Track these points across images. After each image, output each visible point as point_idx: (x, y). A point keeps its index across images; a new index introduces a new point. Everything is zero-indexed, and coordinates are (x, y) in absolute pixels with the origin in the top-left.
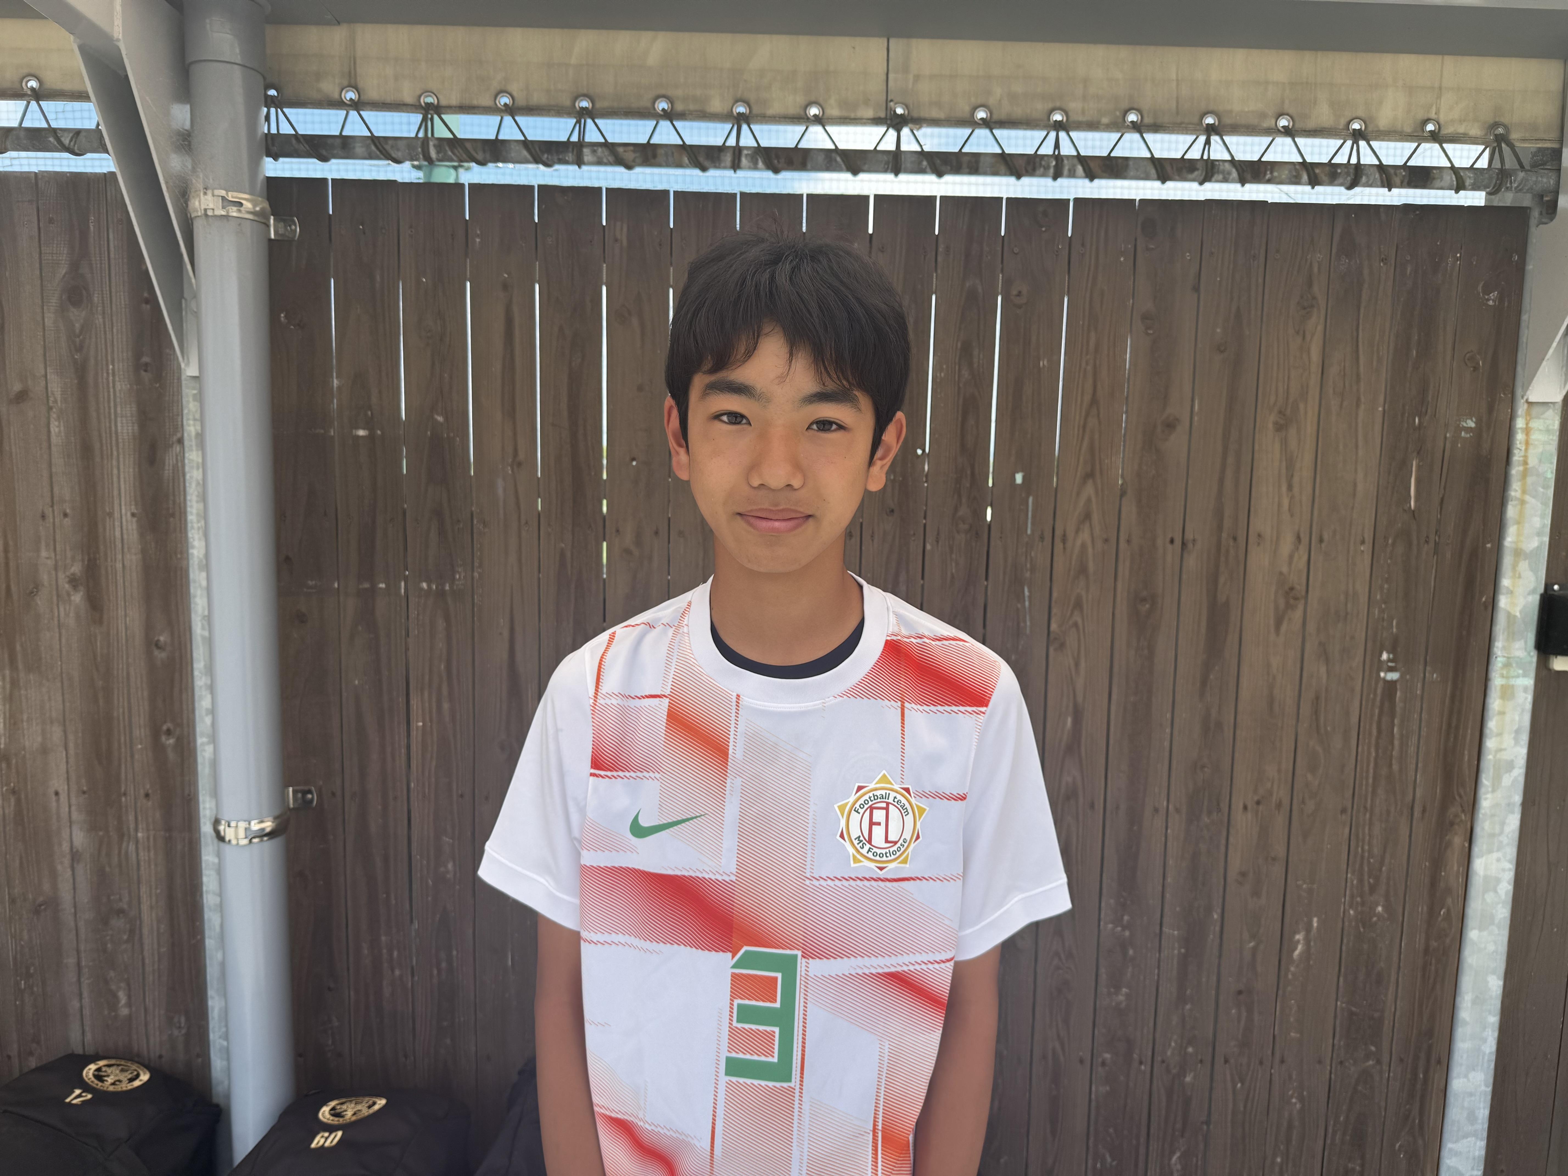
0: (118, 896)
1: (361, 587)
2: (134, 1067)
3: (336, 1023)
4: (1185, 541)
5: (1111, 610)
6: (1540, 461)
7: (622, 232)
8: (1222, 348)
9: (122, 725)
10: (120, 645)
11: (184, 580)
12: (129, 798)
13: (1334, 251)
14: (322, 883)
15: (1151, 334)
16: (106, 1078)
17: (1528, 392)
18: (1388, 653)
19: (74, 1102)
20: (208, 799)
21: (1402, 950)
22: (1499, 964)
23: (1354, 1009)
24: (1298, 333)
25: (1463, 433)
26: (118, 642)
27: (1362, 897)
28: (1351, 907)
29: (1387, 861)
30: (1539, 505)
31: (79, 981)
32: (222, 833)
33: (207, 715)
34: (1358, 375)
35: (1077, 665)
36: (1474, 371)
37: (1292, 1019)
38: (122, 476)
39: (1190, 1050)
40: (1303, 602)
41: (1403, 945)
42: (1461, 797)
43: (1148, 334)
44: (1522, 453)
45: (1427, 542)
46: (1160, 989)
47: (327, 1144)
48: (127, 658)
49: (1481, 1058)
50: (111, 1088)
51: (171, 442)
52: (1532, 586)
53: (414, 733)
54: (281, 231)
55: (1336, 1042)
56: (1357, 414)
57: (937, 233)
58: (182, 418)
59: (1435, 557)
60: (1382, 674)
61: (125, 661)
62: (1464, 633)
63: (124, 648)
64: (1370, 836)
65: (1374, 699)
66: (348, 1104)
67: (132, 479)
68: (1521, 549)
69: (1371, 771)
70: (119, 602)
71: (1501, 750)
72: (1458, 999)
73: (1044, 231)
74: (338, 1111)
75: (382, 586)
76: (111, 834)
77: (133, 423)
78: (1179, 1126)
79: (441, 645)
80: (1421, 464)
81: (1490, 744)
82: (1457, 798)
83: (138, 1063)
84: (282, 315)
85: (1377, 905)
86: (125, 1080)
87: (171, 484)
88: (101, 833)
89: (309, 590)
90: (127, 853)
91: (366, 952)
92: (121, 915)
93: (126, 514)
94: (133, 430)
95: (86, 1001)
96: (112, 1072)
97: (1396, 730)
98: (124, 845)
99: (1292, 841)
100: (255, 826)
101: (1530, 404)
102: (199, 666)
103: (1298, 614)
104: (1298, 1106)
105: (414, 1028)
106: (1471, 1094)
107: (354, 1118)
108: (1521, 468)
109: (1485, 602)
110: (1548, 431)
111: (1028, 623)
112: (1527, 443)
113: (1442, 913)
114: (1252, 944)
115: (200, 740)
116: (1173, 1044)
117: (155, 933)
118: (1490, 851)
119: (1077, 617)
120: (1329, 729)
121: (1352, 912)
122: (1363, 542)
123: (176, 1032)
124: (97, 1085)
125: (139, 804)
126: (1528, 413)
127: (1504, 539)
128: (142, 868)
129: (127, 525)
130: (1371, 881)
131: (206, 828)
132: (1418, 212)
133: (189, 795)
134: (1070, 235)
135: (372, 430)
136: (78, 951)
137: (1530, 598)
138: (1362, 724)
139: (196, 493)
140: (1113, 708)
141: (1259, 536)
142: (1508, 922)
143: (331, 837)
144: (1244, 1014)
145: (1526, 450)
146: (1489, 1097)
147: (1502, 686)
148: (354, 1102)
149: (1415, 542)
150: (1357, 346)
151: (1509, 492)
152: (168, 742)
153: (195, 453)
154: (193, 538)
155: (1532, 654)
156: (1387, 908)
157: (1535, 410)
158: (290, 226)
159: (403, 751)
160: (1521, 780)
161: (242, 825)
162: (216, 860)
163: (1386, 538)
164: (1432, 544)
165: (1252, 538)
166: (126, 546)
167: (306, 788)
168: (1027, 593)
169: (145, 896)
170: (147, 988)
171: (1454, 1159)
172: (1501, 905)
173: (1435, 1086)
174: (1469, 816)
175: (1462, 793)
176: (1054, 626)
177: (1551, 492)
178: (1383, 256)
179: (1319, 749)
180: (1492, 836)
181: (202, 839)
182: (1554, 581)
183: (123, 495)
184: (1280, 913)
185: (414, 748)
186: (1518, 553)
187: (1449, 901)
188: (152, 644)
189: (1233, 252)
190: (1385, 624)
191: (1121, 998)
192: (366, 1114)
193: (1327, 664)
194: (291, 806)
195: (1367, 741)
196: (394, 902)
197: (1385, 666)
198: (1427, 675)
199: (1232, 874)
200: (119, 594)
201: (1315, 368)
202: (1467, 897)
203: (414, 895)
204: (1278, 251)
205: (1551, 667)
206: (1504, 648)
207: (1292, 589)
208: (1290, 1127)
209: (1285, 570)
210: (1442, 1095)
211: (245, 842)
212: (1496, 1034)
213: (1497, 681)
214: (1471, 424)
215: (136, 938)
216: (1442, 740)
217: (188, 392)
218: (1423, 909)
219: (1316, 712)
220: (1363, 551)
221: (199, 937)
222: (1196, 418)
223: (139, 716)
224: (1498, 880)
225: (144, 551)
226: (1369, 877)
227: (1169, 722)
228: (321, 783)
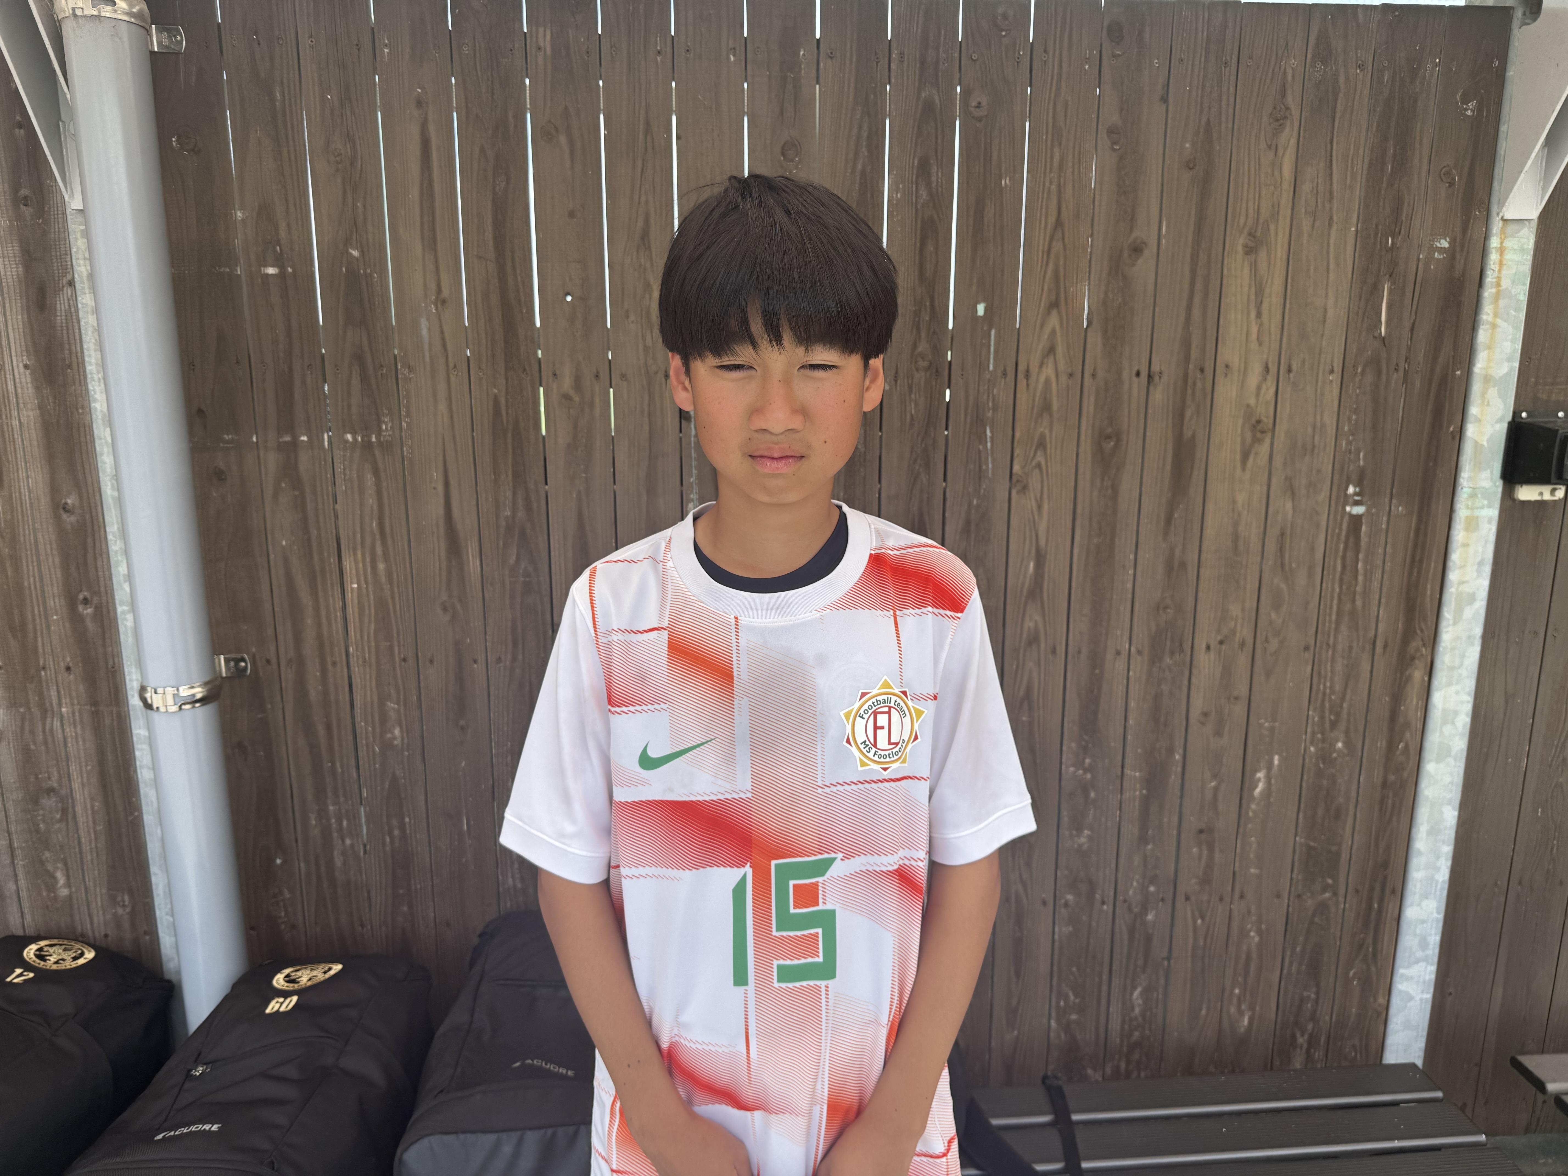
0: (46, 775)
1: (281, 440)
2: (78, 946)
3: (287, 895)
4: (1152, 374)
5: (1075, 449)
6: (1513, 282)
7: (545, 38)
8: (1191, 166)
9: (34, 595)
10: (24, 508)
11: (88, 437)
12: (48, 672)
13: (1309, 56)
14: (262, 753)
15: (1117, 150)
16: (48, 958)
17: (1504, 209)
18: (1355, 486)
19: (16, 981)
20: (134, 670)
21: (1361, 785)
22: (1455, 794)
23: (1312, 844)
24: (1270, 147)
25: (1436, 254)
26: (22, 506)
27: (1323, 734)
28: (1312, 743)
29: (1348, 697)
30: (1511, 330)
31: (13, 862)
32: (149, 701)
33: (125, 581)
34: (1331, 192)
35: (1040, 507)
36: (1450, 186)
37: (1252, 856)
38: (10, 324)
39: (1152, 889)
40: (1270, 434)
41: (1362, 779)
42: (1422, 631)
43: (1114, 150)
44: (1496, 275)
45: (1396, 370)
46: (1122, 829)
47: (282, 1009)
48: (34, 523)
49: (1434, 886)
50: (55, 967)
51: (61, 285)
52: (1500, 414)
53: (349, 595)
54: (166, 42)
55: (1294, 876)
56: (1329, 235)
57: (889, 38)
58: (71, 258)
59: (1404, 385)
60: (1348, 509)
61: (31, 527)
62: (1431, 464)
63: (29, 512)
64: (1332, 672)
65: (1339, 535)
66: (303, 971)
67: (21, 326)
68: (1491, 376)
69: (1335, 607)
70: (19, 463)
71: (1463, 582)
72: (1414, 831)
73: (1005, 36)
74: (292, 978)
75: (304, 438)
76: (33, 710)
77: (16, 264)
78: (1140, 962)
79: (371, 501)
80: (1393, 287)
81: (1453, 576)
82: (1419, 632)
83: (82, 942)
84: (174, 139)
85: (1337, 741)
86: (69, 959)
87: (65, 332)
88: (22, 710)
89: (226, 445)
90: (51, 730)
91: (314, 822)
92: (52, 794)
93: (18, 366)
94: (17, 271)
95: (22, 883)
96: (54, 952)
97: (1360, 565)
98: (48, 721)
99: (1254, 681)
100: (185, 692)
101: (1505, 221)
102: (112, 528)
103: (1265, 447)
104: (1257, 939)
105: (369, 897)
106: (1423, 922)
107: (309, 983)
108: (1494, 290)
109: (1452, 432)
110: (1523, 250)
111: (990, 466)
112: (1501, 264)
113: (1400, 747)
114: (1213, 784)
115: (121, 609)
116: (1135, 884)
117: (90, 812)
118: (1450, 684)
119: (1040, 458)
120: (1293, 565)
121: (1312, 749)
122: (1332, 371)
123: (120, 911)
124: (39, 964)
125: (60, 679)
126: (1503, 231)
127: (1474, 365)
128: (70, 745)
129: (20, 379)
130: (1332, 717)
131: (134, 701)
132: (1397, 13)
133: (113, 668)
134: (1031, 40)
135: (282, 268)
136: (9, 834)
137: (1498, 427)
138: (1326, 560)
139: (93, 341)
140: (1076, 551)
141: (1227, 366)
142: (1465, 754)
143: (269, 706)
144: (1205, 853)
145: (1500, 271)
146: (1441, 924)
147: (1467, 517)
148: (309, 969)
149: (1384, 371)
150: (1331, 161)
151: (1481, 316)
152: (85, 612)
153: (88, 295)
154: (94, 390)
155: (1497, 484)
156: (1348, 743)
157: (1511, 228)
158: (175, 36)
159: (339, 614)
160: (1483, 612)
161: (170, 691)
162: (147, 734)
163: (1355, 367)
164: (1401, 372)
165: (1220, 370)
166: (21, 401)
167: (238, 656)
168: (989, 433)
169: (75, 773)
170: (85, 868)
171: (1405, 984)
172: (1457, 738)
173: (1389, 915)
174: (1429, 649)
175: (1424, 627)
176: (1016, 468)
177: (1522, 316)
178: (1360, 62)
179: (1283, 586)
180: (1452, 668)
181: (131, 713)
182: (1522, 408)
183: (12, 344)
184: (1241, 752)
185: (350, 610)
186: (1487, 379)
187: (1408, 735)
188: (59, 508)
189: (1203, 58)
190: (1352, 456)
191: (1083, 840)
192: (322, 979)
193: (1293, 500)
194: (224, 675)
195: (1331, 577)
196: (340, 770)
197: (1351, 500)
198: (1393, 508)
199: (1195, 713)
200: (18, 453)
201: (1287, 186)
202: (1426, 731)
203: (361, 763)
204: (1251, 58)
205: (1516, 496)
206: (1470, 479)
207: (1259, 422)
208: (1248, 959)
209: (1252, 402)
210: (1395, 923)
211: (175, 708)
212: (1449, 863)
213: (1462, 512)
214: (1444, 244)
215: (70, 817)
216: (1406, 574)
217: (75, 227)
218: (1382, 744)
219: (1281, 549)
220: (1331, 381)
221: (136, 814)
222: (1164, 241)
223: (52, 585)
224: (1456, 713)
225: (41, 407)
226: (1331, 714)
227: (1132, 563)
228: (254, 650)
